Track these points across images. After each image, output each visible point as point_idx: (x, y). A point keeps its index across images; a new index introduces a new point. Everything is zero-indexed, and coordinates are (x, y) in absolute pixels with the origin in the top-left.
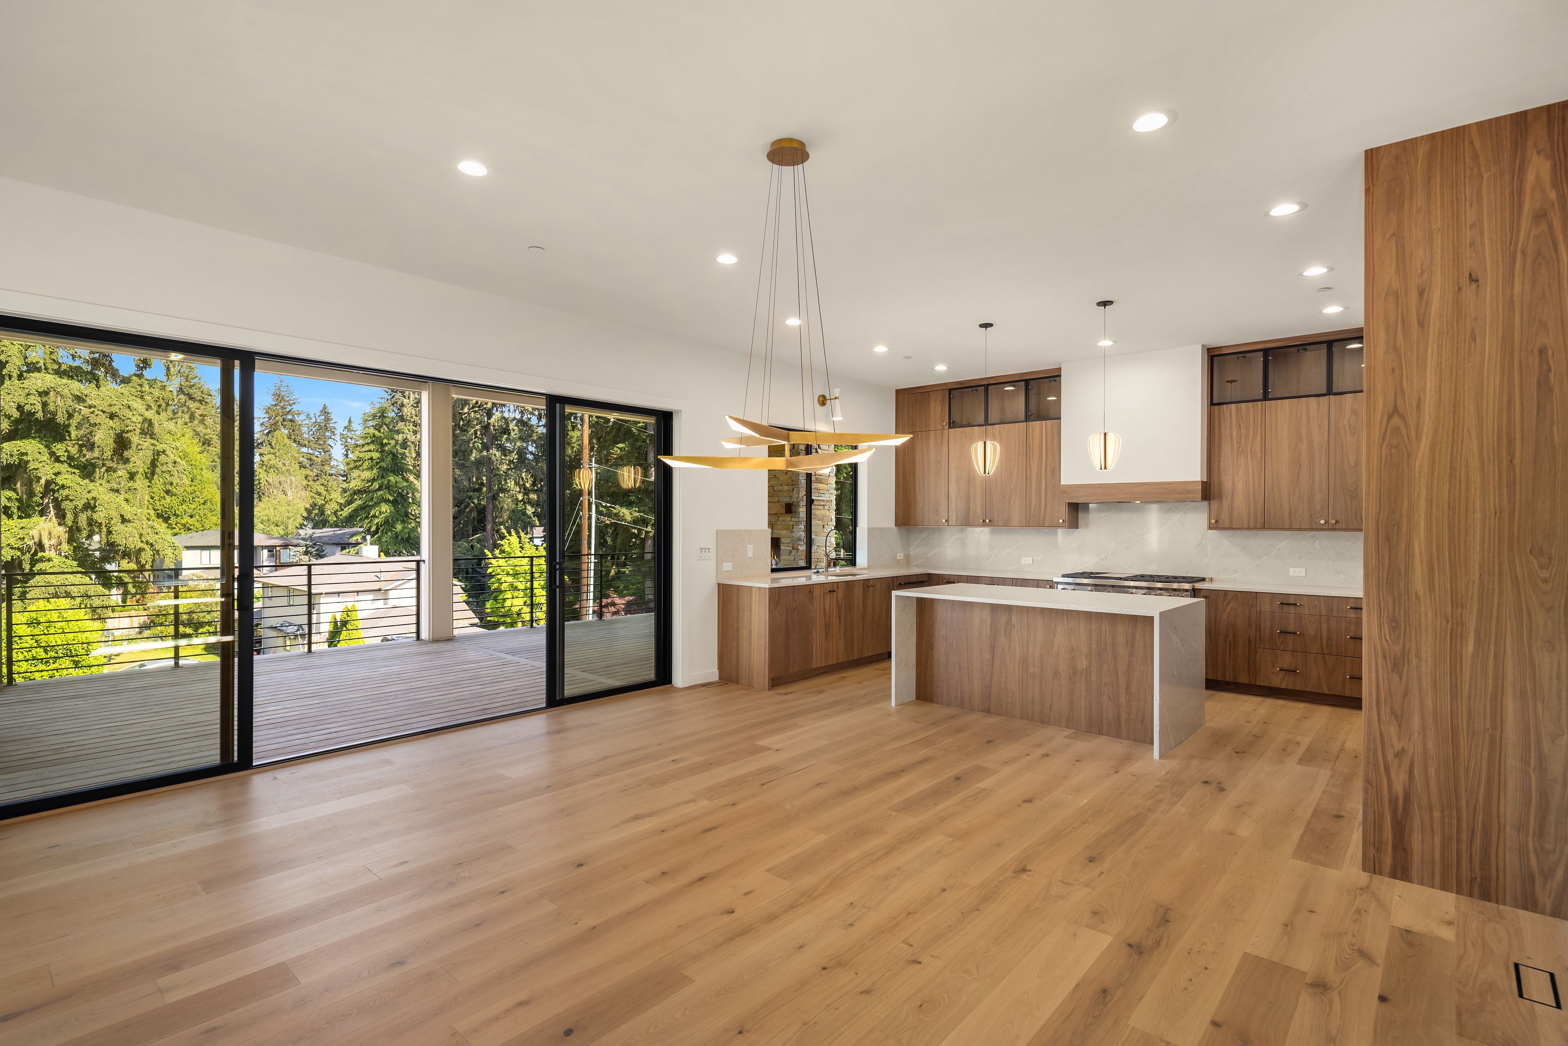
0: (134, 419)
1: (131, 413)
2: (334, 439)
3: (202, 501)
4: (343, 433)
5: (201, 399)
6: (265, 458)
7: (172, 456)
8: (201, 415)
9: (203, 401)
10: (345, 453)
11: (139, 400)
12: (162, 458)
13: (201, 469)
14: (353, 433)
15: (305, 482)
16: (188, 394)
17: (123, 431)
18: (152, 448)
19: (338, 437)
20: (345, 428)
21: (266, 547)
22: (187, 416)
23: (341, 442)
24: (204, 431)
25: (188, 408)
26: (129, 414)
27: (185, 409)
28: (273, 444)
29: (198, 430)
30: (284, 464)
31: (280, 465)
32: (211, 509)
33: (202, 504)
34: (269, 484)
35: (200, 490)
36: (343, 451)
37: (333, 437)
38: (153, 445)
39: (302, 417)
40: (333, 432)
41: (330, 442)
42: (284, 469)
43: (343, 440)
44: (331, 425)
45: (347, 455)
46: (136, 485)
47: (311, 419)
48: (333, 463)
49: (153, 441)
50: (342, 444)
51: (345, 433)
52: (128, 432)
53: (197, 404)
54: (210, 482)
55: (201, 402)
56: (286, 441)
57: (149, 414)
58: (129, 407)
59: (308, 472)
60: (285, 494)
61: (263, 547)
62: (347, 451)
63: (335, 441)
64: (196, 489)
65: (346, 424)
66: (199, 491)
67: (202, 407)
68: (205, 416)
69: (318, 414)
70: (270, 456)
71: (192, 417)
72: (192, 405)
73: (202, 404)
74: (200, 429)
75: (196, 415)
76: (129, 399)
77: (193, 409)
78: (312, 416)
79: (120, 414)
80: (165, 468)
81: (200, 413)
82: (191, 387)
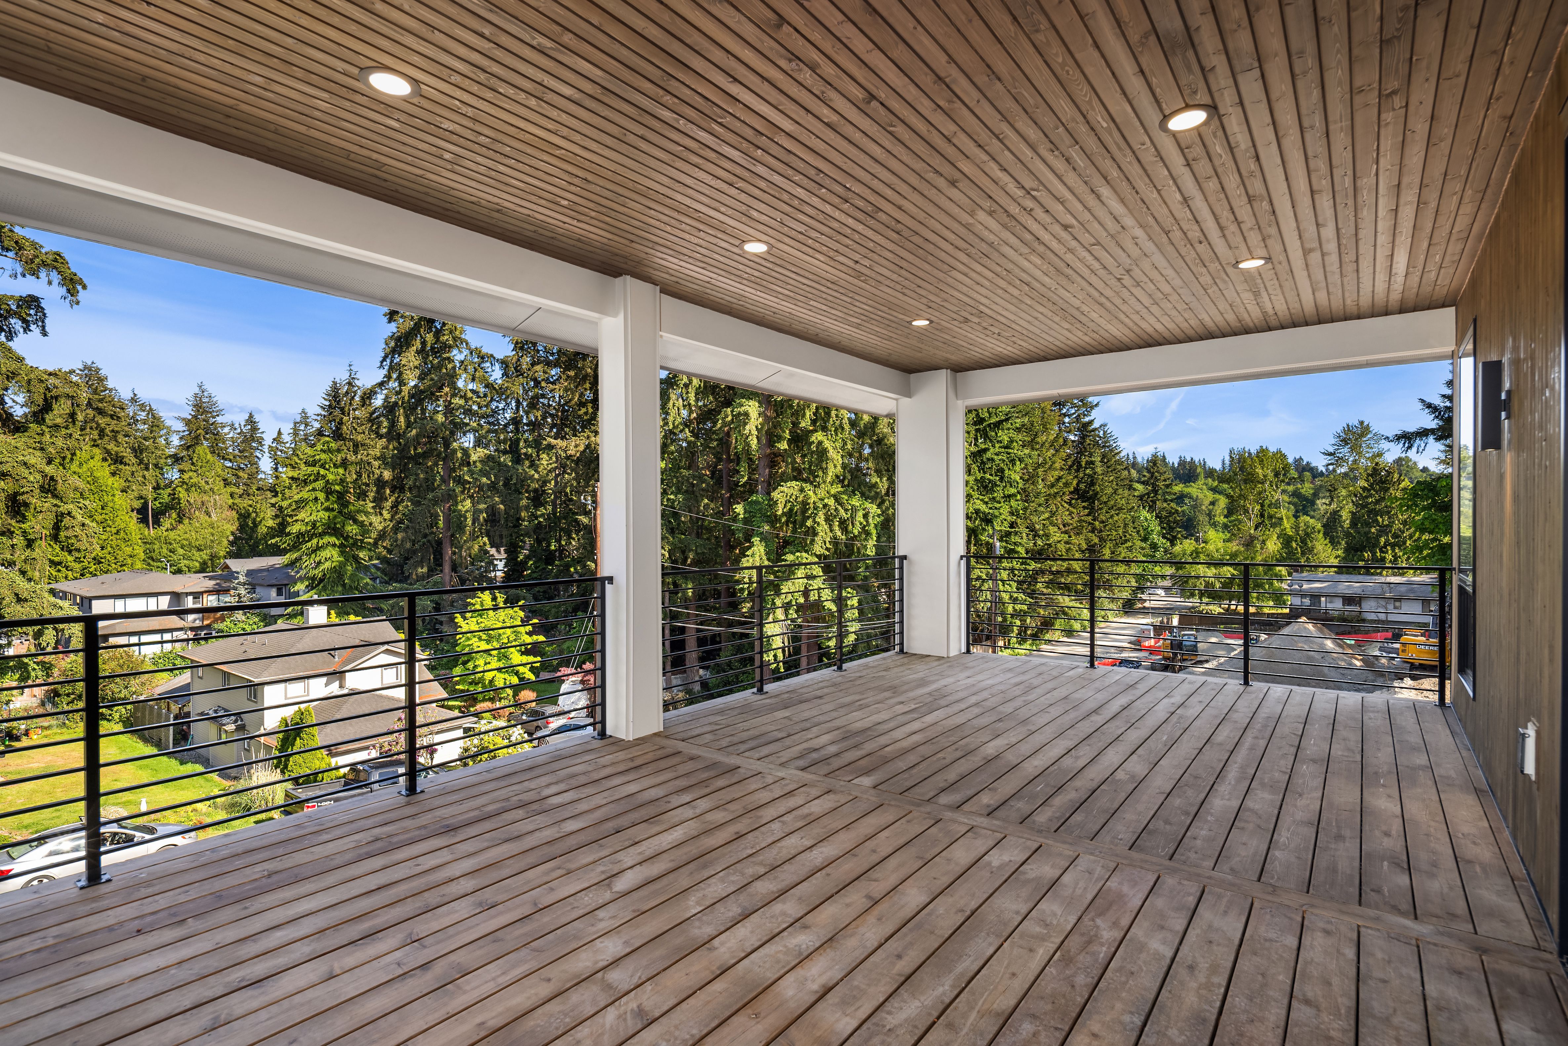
0: (31, 478)
1: (27, 471)
2: (263, 451)
4: (272, 444)
5: (113, 413)
6: (186, 476)
7: (79, 517)
8: (113, 431)
9: (115, 415)
10: (275, 466)
11: (38, 453)
12: (67, 521)
13: (113, 495)
14: (282, 445)
15: (231, 501)
16: (97, 409)
17: (16, 494)
18: (54, 509)
19: (266, 450)
20: (274, 439)
21: (191, 594)
22: (96, 433)
23: (269, 455)
24: (116, 449)
25: (98, 425)
26: (25, 472)
27: (94, 425)
28: (194, 460)
29: (109, 447)
30: (207, 483)
31: (203, 483)
34: (190, 504)
35: (112, 518)
36: (272, 465)
37: (260, 448)
38: (55, 505)
39: (226, 430)
40: (261, 443)
41: (258, 453)
42: (207, 487)
43: (272, 453)
44: (258, 436)
45: (276, 469)
46: (34, 555)
47: (235, 429)
48: (261, 476)
49: (55, 502)
50: (270, 458)
51: (274, 445)
52: (23, 493)
53: (108, 419)
54: (123, 509)
55: (112, 417)
56: (209, 456)
57: (50, 470)
58: (25, 464)
59: (234, 489)
60: (208, 514)
61: (187, 594)
63: (263, 453)
64: (107, 518)
65: (275, 435)
66: (110, 520)
67: (114, 422)
68: (118, 432)
69: (243, 423)
70: (191, 474)
71: (102, 434)
72: (102, 421)
73: (113, 419)
74: (112, 446)
75: (107, 431)
76: (26, 453)
77: (103, 425)
78: (237, 426)
79: (13, 473)
80: (70, 533)
81: (111, 429)
82: (101, 401)
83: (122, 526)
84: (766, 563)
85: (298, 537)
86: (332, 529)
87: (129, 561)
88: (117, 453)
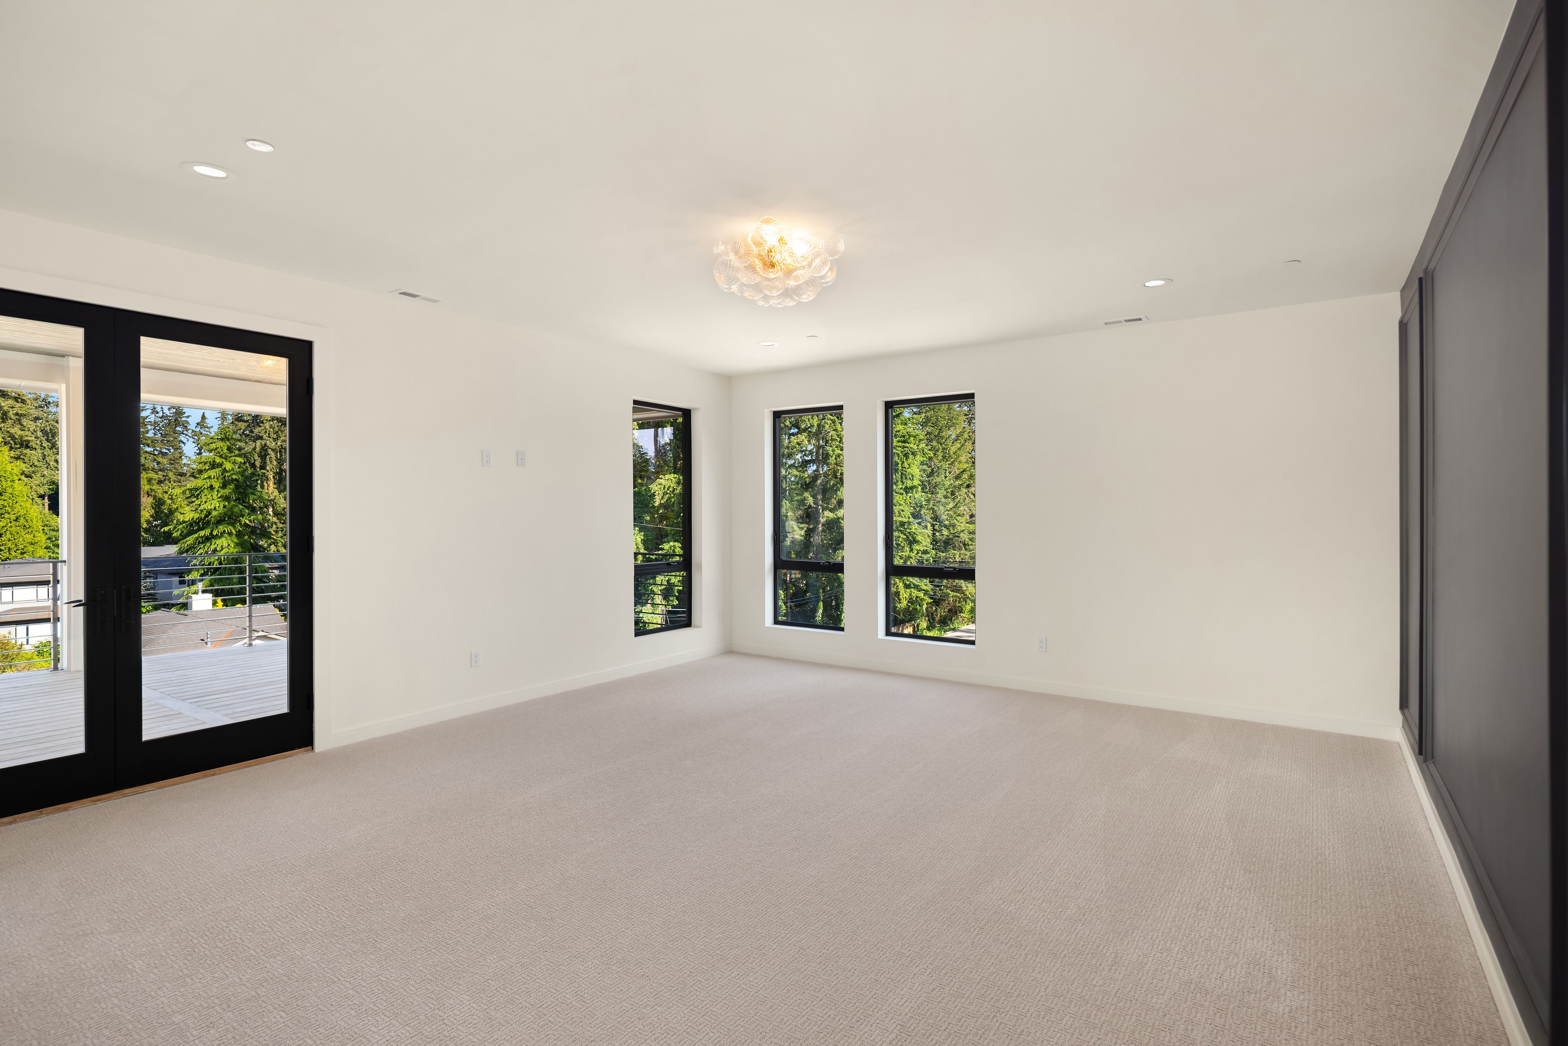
2: (186, 435)
3: (13, 517)
4: (195, 430)
5: (16, 396)
9: (19, 398)
10: (198, 451)
13: (13, 481)
14: (207, 429)
19: (190, 433)
20: (198, 424)
23: (193, 440)
24: (20, 432)
29: (12, 431)
32: (25, 526)
33: (14, 520)
35: (11, 504)
36: (196, 450)
37: (185, 432)
40: (186, 427)
41: (182, 438)
43: (196, 437)
44: (183, 419)
45: (200, 454)
47: (157, 413)
48: (185, 461)
50: (194, 442)
51: (198, 429)
53: (11, 402)
54: (23, 495)
62: (200, 449)
63: (187, 437)
64: (6, 504)
65: (199, 420)
66: (9, 506)
67: (18, 405)
73: (17, 402)
75: (11, 414)
77: (6, 408)
81: (14, 412)
83: (22, 512)
84: (642, 551)
85: (191, 525)
86: (229, 518)
87: (30, 548)
88: (21, 437)
